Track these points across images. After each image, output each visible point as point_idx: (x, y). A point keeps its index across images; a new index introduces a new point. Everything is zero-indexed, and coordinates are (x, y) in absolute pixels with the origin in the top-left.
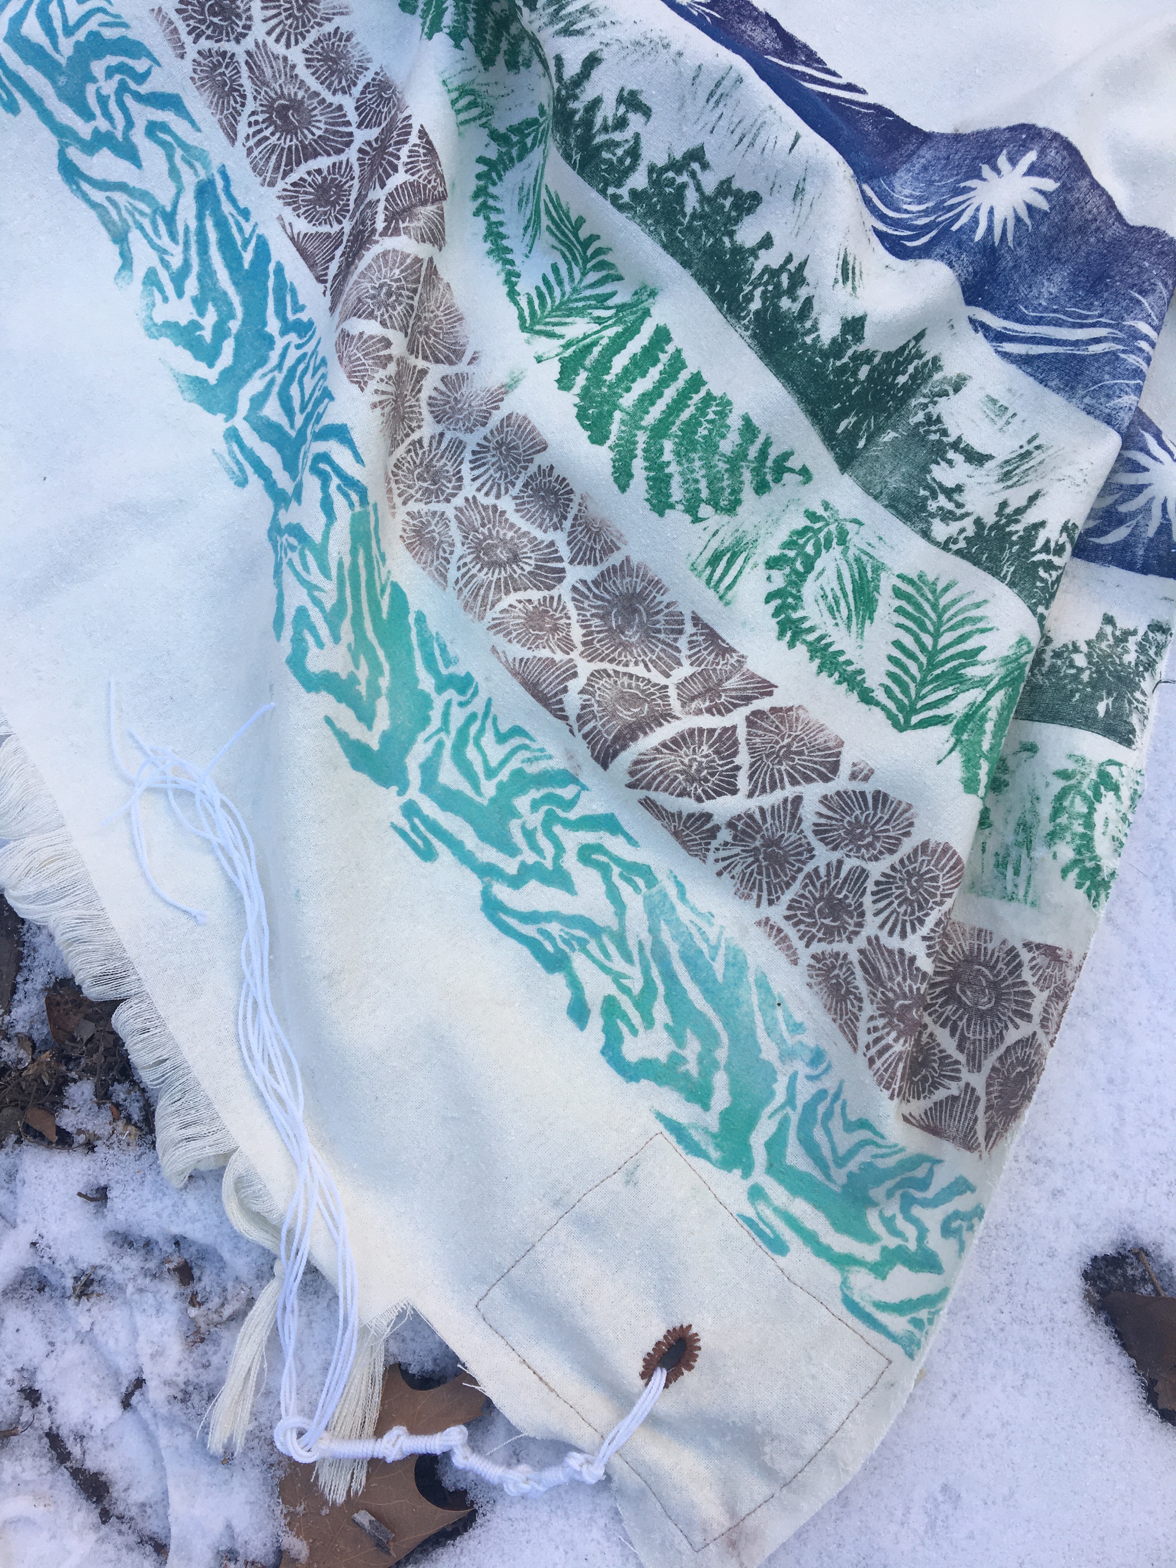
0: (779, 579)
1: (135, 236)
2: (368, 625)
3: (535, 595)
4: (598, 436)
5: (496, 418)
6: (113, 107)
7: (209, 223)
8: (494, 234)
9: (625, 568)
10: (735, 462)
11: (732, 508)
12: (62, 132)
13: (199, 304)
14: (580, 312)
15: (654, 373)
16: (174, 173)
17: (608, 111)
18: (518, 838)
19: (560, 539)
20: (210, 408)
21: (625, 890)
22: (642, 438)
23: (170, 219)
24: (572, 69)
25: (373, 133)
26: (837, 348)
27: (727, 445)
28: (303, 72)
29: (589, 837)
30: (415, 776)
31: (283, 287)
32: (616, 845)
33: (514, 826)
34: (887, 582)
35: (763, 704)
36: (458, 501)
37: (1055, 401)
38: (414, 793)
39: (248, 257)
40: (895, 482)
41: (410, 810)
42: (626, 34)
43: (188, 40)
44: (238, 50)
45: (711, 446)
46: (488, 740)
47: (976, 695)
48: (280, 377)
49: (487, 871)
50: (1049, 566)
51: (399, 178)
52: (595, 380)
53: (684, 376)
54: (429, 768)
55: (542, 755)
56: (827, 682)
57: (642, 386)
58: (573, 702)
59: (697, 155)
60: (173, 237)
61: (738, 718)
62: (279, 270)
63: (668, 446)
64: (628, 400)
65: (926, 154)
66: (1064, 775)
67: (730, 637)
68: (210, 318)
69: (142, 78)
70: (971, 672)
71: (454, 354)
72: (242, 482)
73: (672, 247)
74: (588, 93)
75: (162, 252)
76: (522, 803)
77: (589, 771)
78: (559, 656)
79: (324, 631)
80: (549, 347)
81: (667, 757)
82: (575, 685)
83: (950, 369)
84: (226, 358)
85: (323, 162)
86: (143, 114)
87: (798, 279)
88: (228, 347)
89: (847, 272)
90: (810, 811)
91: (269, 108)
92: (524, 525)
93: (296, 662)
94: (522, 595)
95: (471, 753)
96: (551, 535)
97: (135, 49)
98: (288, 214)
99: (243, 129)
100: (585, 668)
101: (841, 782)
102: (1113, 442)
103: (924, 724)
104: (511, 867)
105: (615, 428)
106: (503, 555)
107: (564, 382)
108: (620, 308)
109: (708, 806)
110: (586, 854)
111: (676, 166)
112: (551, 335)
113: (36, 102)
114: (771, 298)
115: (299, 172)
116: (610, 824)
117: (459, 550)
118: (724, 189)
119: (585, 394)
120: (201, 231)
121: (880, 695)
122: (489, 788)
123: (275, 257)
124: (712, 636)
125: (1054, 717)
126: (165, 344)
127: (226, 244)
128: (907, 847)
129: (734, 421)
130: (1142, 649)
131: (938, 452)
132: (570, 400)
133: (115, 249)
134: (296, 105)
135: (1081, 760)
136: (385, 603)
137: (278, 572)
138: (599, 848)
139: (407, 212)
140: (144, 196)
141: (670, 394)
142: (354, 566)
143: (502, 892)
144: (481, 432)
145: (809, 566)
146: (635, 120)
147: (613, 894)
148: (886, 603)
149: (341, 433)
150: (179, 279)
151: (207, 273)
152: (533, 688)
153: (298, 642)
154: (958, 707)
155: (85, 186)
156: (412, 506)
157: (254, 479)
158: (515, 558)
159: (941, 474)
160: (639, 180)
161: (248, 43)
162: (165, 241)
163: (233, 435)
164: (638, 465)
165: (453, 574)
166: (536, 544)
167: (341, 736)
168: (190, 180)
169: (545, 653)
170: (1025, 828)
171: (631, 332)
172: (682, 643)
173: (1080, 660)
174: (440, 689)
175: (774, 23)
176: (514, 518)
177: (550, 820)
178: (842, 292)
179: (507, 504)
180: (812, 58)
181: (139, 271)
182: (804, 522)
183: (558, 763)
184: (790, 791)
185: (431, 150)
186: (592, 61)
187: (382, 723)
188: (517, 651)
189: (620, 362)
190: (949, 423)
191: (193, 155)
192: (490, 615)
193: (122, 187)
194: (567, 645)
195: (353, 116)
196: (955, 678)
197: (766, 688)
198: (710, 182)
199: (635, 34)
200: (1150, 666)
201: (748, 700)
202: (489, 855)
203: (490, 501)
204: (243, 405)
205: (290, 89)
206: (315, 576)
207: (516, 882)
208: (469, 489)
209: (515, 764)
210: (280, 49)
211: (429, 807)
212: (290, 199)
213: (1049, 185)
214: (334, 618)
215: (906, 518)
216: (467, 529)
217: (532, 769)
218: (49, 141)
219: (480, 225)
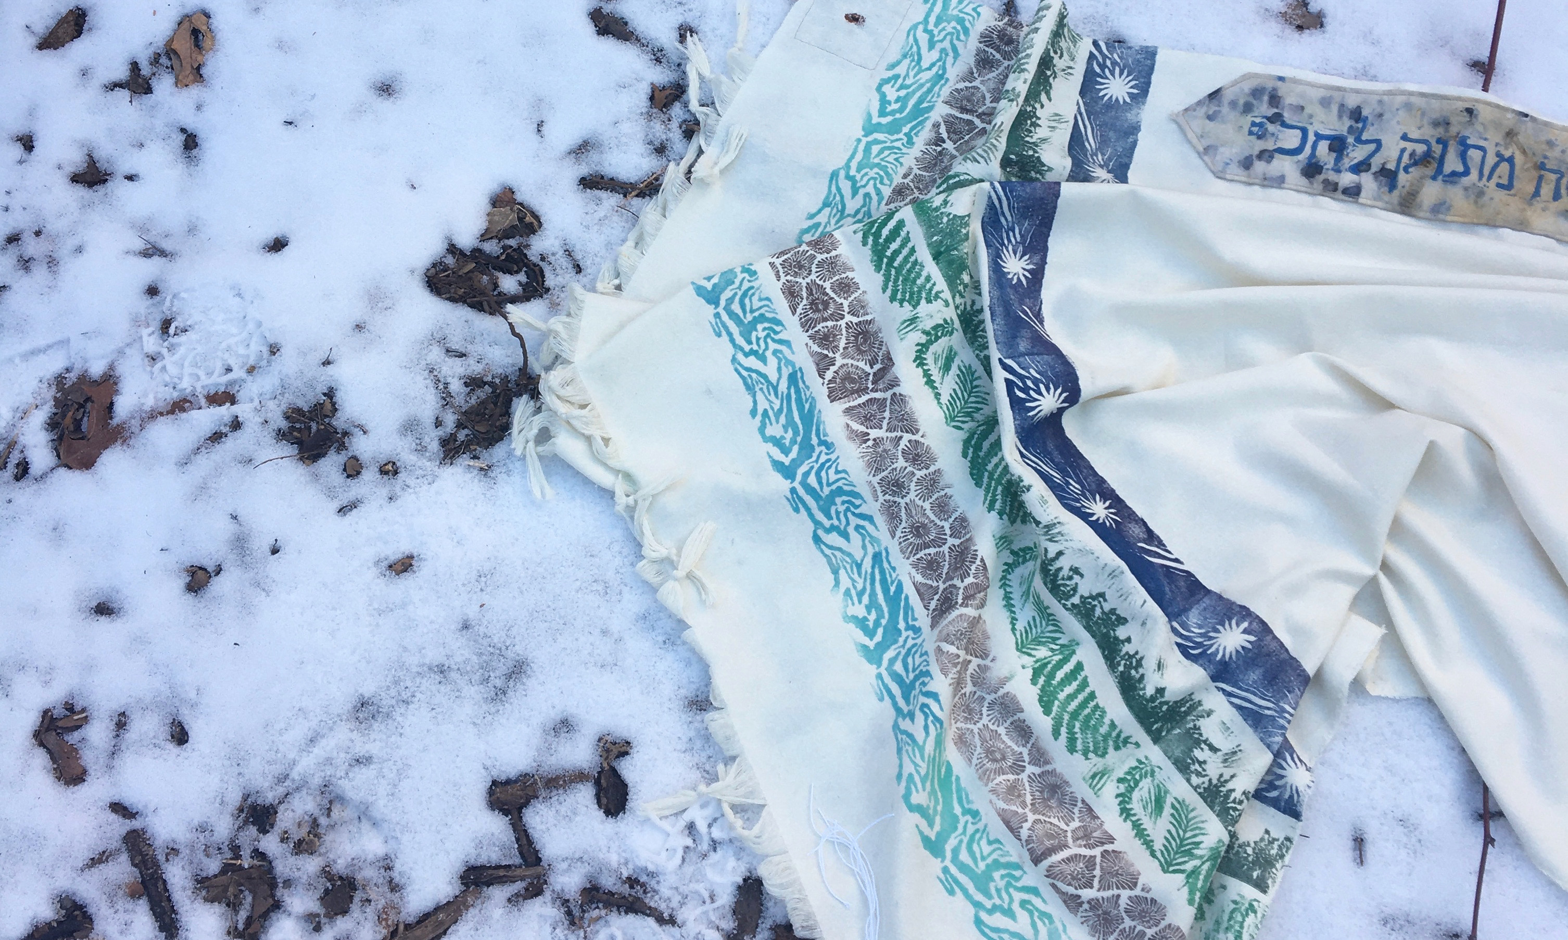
0: (1122, 788)
1: (842, 572)
2: (936, 781)
3: (1011, 777)
4: (1047, 712)
5: (1001, 692)
6: (842, 516)
7: (877, 571)
8: (1007, 597)
9: (1053, 773)
10: (1106, 737)
11: (1103, 755)
12: (817, 523)
13: (868, 608)
14: (1043, 644)
15: (1075, 685)
16: (864, 547)
17: (1065, 572)
18: (993, 891)
19: (1025, 752)
20: (870, 661)
21: (1039, 924)
22: (1066, 717)
23: (859, 566)
24: (1051, 554)
25: (957, 542)
26: (1153, 699)
27: (1103, 730)
28: (929, 513)
29: (1026, 896)
30: (949, 854)
31: (907, 606)
32: (1037, 902)
33: (992, 885)
34: (1169, 800)
35: (1109, 847)
36: (980, 725)
37: (1249, 730)
38: (948, 862)
39: (893, 589)
40: (1178, 753)
41: (945, 870)
42: (1076, 545)
43: (880, 495)
44: (902, 502)
45: (1095, 729)
46: (984, 843)
47: (1197, 862)
48: (903, 652)
49: (977, 905)
50: (1235, 809)
51: (970, 580)
52: (1048, 682)
53: (1088, 690)
54: (956, 851)
55: (1007, 854)
56: (1138, 842)
57: (1069, 690)
58: (1024, 833)
59: (1102, 595)
60: (860, 574)
61: (1097, 852)
62: (907, 598)
63: (1077, 725)
64: (1062, 696)
65: (1207, 601)
66: (1235, 902)
67: (1098, 811)
68: (873, 617)
69: (857, 507)
70: (1195, 852)
71: (984, 655)
72: (881, 699)
73: (1088, 628)
74: (1058, 564)
75: (853, 581)
76: (997, 875)
77: (1028, 865)
78: (1020, 810)
79: (919, 786)
80: (1028, 660)
81: (1064, 866)
82: (1026, 826)
83: (1206, 706)
84: (878, 637)
85: (932, 551)
86: (854, 521)
87: (1139, 664)
88: (880, 631)
89: (1160, 666)
90: (1123, 902)
91: (912, 527)
92: (1010, 743)
93: (907, 797)
94: (1005, 777)
95: (975, 847)
96: (1021, 749)
97: (857, 495)
98: (913, 572)
99: (898, 534)
100: (1031, 817)
101: (1137, 892)
102: (1268, 758)
103: (1175, 872)
104: (988, 904)
105: (1055, 709)
106: (998, 756)
107: (1034, 681)
108: (1062, 646)
109: (1080, 892)
110: (1023, 904)
111: (1093, 598)
112: (1030, 655)
113: (808, 509)
114: (1128, 667)
115: (921, 554)
116: (1035, 891)
117: (979, 750)
118: (1113, 611)
119: (1042, 689)
120: (873, 574)
121: (1159, 854)
122: (982, 865)
123: (905, 590)
124: (1090, 810)
125: (1235, 875)
126: (852, 626)
127: (884, 581)
128: (1163, 924)
129: (1107, 721)
130: (1280, 848)
131: (1198, 743)
132: (1035, 691)
133: (833, 576)
134: (924, 526)
135: (1242, 897)
136: (943, 770)
137: (899, 751)
138: (1029, 902)
139: (972, 597)
140: (849, 555)
141: (1081, 697)
142: (935, 756)
143: (984, 916)
144: (993, 696)
145: (1136, 784)
146: (1077, 578)
147: (1034, 925)
148: (1167, 810)
149: (934, 696)
150: (860, 594)
151: (873, 594)
152: (1007, 823)
153: (908, 789)
154: (1189, 867)
155: (823, 547)
156: (959, 725)
157: (886, 697)
158: (1004, 758)
159: (1197, 753)
160: (1076, 600)
161: (907, 500)
162: (856, 576)
163: (879, 676)
164: (1063, 730)
165: (975, 761)
166: (1014, 753)
167: (921, 833)
168: (870, 551)
169: (1014, 808)
170: (1218, 922)
171: (1065, 660)
172: (1076, 810)
173: (1249, 850)
174: (963, 814)
175: (1145, 524)
176: (1005, 738)
177: (1009, 885)
178: (1157, 676)
179: (1002, 730)
180: (1161, 544)
181: (842, 589)
182: (1135, 764)
183: (1014, 859)
184: (1116, 892)
185: (985, 568)
186: (1060, 553)
187: (937, 827)
188: (1002, 805)
189: (1060, 675)
190: (1203, 731)
191: (874, 540)
192: (990, 785)
193: (839, 549)
194: (1024, 805)
195: (948, 532)
196: (1189, 853)
197: (1111, 840)
198: (1107, 607)
199: (1079, 546)
200: (1282, 857)
201: (1103, 844)
202: (979, 897)
203: (994, 727)
204: (885, 663)
205: (922, 520)
206: (918, 760)
207: (990, 912)
208: (985, 720)
209: (994, 856)
210: (920, 503)
211: (953, 870)
212: (915, 566)
213: (1252, 638)
214: (924, 780)
215: (1180, 770)
216: (983, 740)
217: (1003, 860)
218: (810, 526)
219: (1002, 592)
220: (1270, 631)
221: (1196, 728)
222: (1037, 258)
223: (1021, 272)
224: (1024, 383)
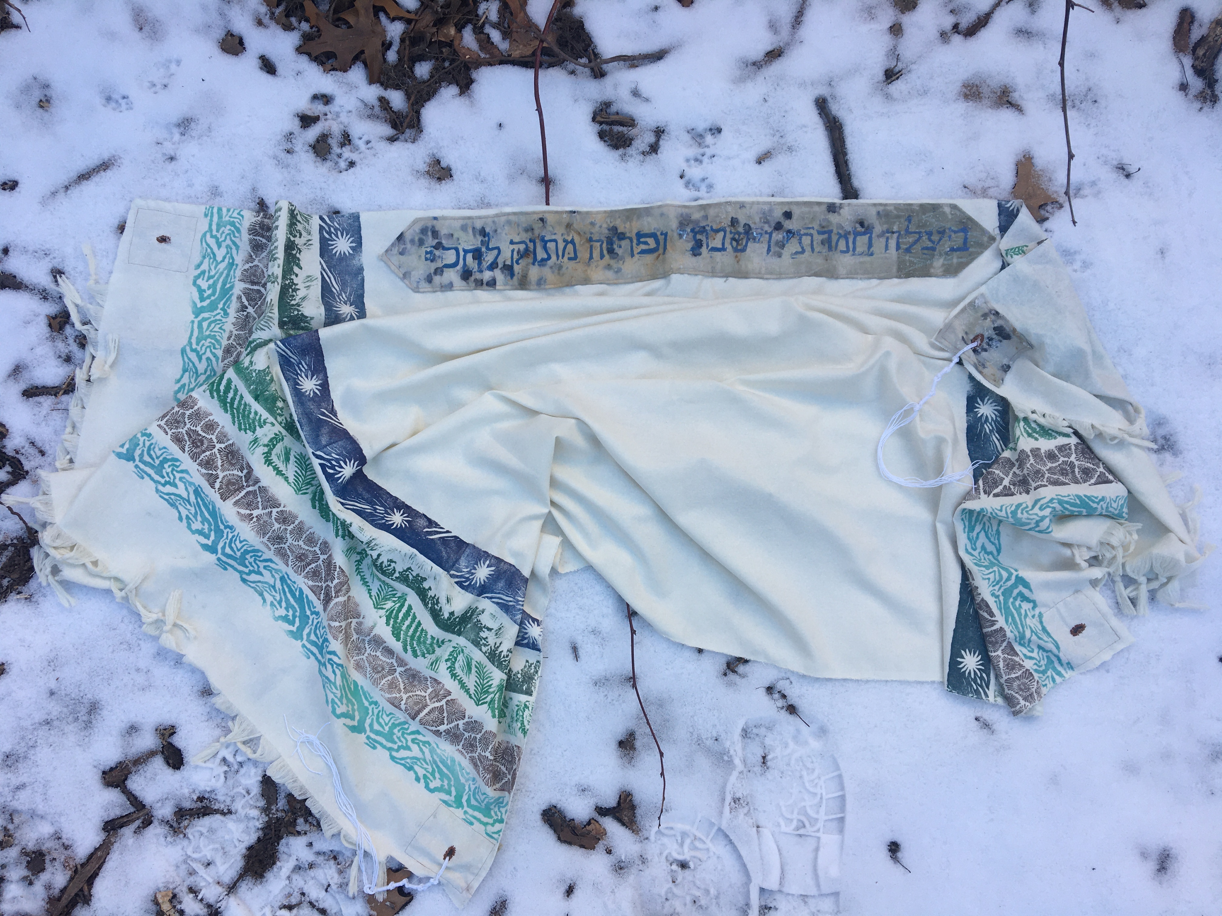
0: (449, 664)
1: (265, 593)
2: (349, 695)
3: (390, 678)
4: (398, 640)
5: (372, 635)
6: (253, 564)
7: (285, 587)
8: (363, 579)
9: (410, 669)
10: (431, 644)
11: (433, 652)
12: (240, 572)
13: (287, 609)
14: (389, 599)
15: (410, 619)
16: (273, 576)
17: (386, 563)
18: (396, 740)
19: (394, 661)
20: (296, 639)
21: (424, 748)
22: (409, 639)
23: (274, 587)
24: (375, 557)
25: (325, 557)
26: (449, 619)
27: (429, 641)
28: (303, 546)
29: (413, 736)
30: (368, 729)
31: (309, 602)
32: (420, 737)
33: (395, 737)
34: (474, 663)
35: (449, 698)
36: (366, 655)
37: (505, 615)
38: (368, 733)
39: (297, 594)
40: (472, 636)
41: (368, 738)
42: (386, 548)
43: (271, 546)
44: (286, 546)
45: (425, 643)
46: (384, 716)
47: (492, 695)
48: (313, 628)
49: (390, 749)
50: (505, 661)
51: (336, 581)
52: (395, 622)
53: (417, 621)
54: (371, 725)
55: (398, 718)
56: (462, 691)
57: (407, 623)
58: (403, 707)
59: (410, 568)
60: (276, 592)
61: (443, 702)
62: (307, 596)
63: (415, 643)
64: (404, 628)
65: (468, 551)
66: (517, 706)
67: (440, 680)
68: (291, 613)
69: (260, 557)
70: (491, 690)
71: (358, 616)
72: (309, 658)
73: (408, 586)
74: (380, 561)
75: (274, 596)
76: (396, 731)
77: (410, 721)
78: (398, 695)
79: (339, 703)
80: (382, 612)
81: (427, 717)
82: (403, 702)
83: (480, 608)
84: (297, 624)
85: (313, 565)
86: (262, 565)
87: (438, 602)
88: (297, 619)
89: (448, 600)
90: (461, 726)
91: (296, 557)
92: (384, 659)
93: (334, 711)
94: (386, 679)
95: (381, 720)
96: (391, 661)
97: (258, 551)
98: (306, 580)
99: (290, 563)
100: (405, 697)
101: (466, 720)
102: (516, 628)
103: (482, 704)
104: (396, 747)
105: (402, 636)
106: (380, 669)
107: (388, 624)
108: (399, 597)
109: (438, 728)
110: (413, 741)
111: (406, 571)
112: (382, 609)
113: (232, 567)
114: (433, 604)
115: (307, 569)
116: (418, 732)
117: (369, 669)
118: (418, 575)
119: (393, 627)
120: (283, 589)
121: (473, 696)
122: (387, 728)
123: (305, 593)
124: (435, 680)
125: (515, 691)
126: (280, 622)
127: (291, 591)
128: (483, 731)
129: (429, 637)
130: (535, 668)
131: (481, 629)
132: (389, 629)
133: (260, 598)
134: (303, 554)
135: (520, 702)
136: (352, 687)
137: (324, 687)
138: (416, 739)
139: (340, 590)
140: (266, 583)
141: (414, 626)
142: (344, 685)
143: (394, 754)
144: (368, 638)
145: (456, 659)
146: (393, 565)
147: (421, 750)
148: (474, 669)
149: (334, 653)
150: (280, 603)
151: (287, 600)
152: (393, 704)
153: (333, 707)
154: (488, 699)
155: (249, 583)
156: (355, 658)
157: (311, 656)
158: (383, 669)
159: (482, 634)
160: (397, 575)
161: (288, 544)
162: (274, 593)
163: (304, 646)
164: (409, 647)
165: (368, 676)
166: (388, 664)
167: (347, 726)
168: (277, 577)
169: (394, 695)
170: (512, 718)
171: (402, 606)
172: (428, 683)
173: (519, 676)
174: (370, 705)
176: (381, 657)
177: (403, 734)
178: (448, 606)
179: (379, 654)
180: (437, 525)
181: (269, 603)
182: (452, 649)
183: (403, 720)
184: (456, 723)
185: (343, 571)
186: (379, 555)
187: (357, 718)
188: (388, 696)
189: (401, 615)
190: (482, 622)
191: (277, 571)
192: (380, 686)
193: (259, 582)
194: (400, 691)
195: (319, 552)
196: (487, 692)
197: (449, 693)
198: (414, 574)
199: (388, 548)
200: (537, 672)
201: (446, 697)
202: (390, 745)
203: (374, 654)
204: (305, 637)
205: (301, 551)
206: (334, 690)
207: (397, 750)
208: (368, 651)
209: (392, 721)
210: (296, 543)
211: (373, 736)
212: (305, 577)
213: (493, 568)
214: (341, 700)
215: (476, 646)
216: (370, 663)
217: (397, 722)
218: (238, 575)
219: (359, 577)
220: (502, 561)
221: (479, 621)
222: (321, 376)
223: (314, 387)
224: (331, 463)
